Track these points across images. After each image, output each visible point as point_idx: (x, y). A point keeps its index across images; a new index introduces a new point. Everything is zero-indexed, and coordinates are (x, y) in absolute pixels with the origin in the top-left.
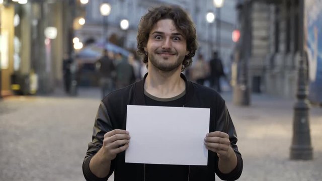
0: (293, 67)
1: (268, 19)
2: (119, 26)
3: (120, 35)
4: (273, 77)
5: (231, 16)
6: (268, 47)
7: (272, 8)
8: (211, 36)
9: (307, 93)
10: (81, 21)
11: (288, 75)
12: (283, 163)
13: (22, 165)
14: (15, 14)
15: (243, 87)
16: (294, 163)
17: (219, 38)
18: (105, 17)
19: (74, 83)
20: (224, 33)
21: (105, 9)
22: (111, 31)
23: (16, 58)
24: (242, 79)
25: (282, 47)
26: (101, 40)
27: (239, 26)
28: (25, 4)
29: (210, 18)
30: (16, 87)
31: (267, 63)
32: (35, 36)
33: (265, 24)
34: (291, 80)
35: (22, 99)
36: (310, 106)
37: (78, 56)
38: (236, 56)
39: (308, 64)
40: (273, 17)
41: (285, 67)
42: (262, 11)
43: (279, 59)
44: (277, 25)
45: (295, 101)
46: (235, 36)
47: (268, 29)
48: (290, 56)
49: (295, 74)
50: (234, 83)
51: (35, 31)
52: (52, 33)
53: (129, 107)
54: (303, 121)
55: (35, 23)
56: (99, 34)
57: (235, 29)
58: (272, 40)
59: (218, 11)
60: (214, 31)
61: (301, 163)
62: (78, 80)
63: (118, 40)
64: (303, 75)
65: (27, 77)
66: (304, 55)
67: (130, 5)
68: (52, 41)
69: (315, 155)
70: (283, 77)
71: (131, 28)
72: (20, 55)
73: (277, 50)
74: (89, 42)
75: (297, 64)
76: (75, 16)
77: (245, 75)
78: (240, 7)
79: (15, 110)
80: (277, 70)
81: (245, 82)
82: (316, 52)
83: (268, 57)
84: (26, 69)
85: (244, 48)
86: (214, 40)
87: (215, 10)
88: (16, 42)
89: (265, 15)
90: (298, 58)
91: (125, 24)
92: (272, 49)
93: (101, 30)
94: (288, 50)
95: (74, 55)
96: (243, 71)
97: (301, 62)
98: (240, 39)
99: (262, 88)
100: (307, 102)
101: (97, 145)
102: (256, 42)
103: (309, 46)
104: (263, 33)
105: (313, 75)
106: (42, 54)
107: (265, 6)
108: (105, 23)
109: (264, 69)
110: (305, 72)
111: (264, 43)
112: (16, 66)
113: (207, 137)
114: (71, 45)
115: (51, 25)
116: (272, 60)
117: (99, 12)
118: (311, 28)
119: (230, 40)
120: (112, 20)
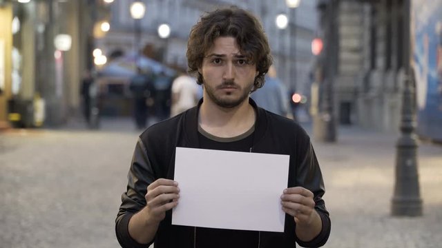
0: (396, 90)
1: (362, 23)
2: (156, 33)
3: (158, 45)
4: (368, 102)
5: (311, 19)
6: (361, 62)
7: (367, 8)
8: (282, 47)
9: (415, 124)
10: (105, 27)
11: (388, 100)
12: (382, 220)
13: (23, 224)
14: (14, 16)
15: (326, 117)
16: (397, 221)
17: (293, 49)
18: (138, 21)
19: (95, 112)
20: (300, 43)
21: (138, 11)
22: (145, 40)
23: (15, 77)
24: (325, 105)
25: (380, 62)
26: (132, 52)
27: (321, 33)
28: (27, 3)
29: (282, 22)
30: (15, 117)
31: (360, 84)
32: (41, 46)
33: (356, 30)
34: (392, 108)
35: (24, 133)
36: (418, 142)
37: (100, 75)
38: (318, 74)
39: (415, 85)
40: (367, 20)
41: (384, 89)
42: (352, 12)
43: (376, 78)
44: (373, 31)
45: (398, 135)
46: (316, 47)
47: (361, 37)
48: (391, 74)
49: (398, 100)
50: (314, 111)
51: (41, 40)
52: (64, 43)
53: (179, 150)
54: (409, 162)
55: (41, 29)
56: (129, 45)
57: (317, 37)
58: (367, 52)
59: (292, 13)
60: (287, 40)
61: (406, 221)
62: (99, 106)
63: (155, 53)
64: (409, 99)
65: (30, 102)
66: (410, 73)
67: (171, 4)
68: (64, 53)
69: (426, 210)
70: (381, 103)
71: (173, 36)
72: (21, 73)
73: (373, 66)
74: (115, 55)
75: (401, 85)
76: (95, 19)
77: (330, 100)
78: (322, 7)
79: (13, 148)
80: (373, 93)
81: (330, 110)
82: (426, 69)
83: (361, 76)
84: (29, 93)
85: (329, 63)
86: (287, 52)
87: (288, 11)
88: (15, 55)
89: (356, 18)
90: (402, 77)
91: (164, 31)
92: (367, 65)
93: (131, 38)
94: (388, 66)
95: (94, 72)
96: (327, 94)
97: (407, 83)
98: (322, 51)
99: (353, 117)
100: (414, 136)
101: (135, 199)
102: (344, 56)
103: (417, 60)
104: (354, 43)
105: (421, 99)
106: (51, 72)
107: (356, 6)
108: (137, 28)
109: (356, 93)
110: (411, 96)
111: (355, 57)
112: (15, 88)
113: (285, 193)
114: (90, 59)
115: (63, 31)
116: (367, 80)
117: (129, 14)
118: (419, 36)
119: (309, 52)
120: (146, 24)
